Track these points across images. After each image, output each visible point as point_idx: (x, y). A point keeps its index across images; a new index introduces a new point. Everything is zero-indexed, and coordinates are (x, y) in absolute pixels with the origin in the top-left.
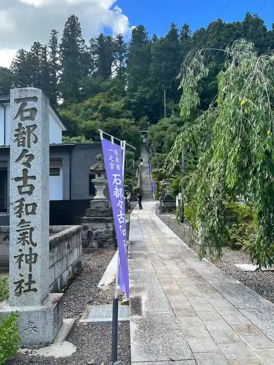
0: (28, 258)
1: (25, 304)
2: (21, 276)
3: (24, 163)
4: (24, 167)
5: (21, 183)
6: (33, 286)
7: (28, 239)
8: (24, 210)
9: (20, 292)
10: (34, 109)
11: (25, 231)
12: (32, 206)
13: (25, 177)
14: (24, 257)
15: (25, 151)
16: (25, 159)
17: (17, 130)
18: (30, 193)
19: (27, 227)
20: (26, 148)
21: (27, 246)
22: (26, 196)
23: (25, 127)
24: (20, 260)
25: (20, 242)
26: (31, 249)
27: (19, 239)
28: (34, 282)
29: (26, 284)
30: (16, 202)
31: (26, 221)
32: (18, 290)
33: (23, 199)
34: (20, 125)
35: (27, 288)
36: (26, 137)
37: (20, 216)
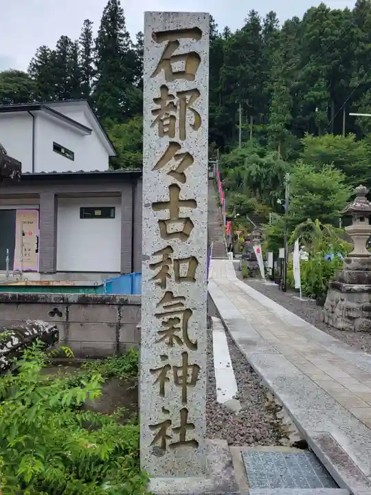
0: (180, 373)
1: (172, 472)
2: (165, 411)
3: (172, 172)
4: (172, 180)
5: (165, 214)
6: (190, 435)
7: (180, 334)
8: (171, 271)
9: (164, 447)
10: (194, 56)
11: (173, 317)
12: (187, 264)
13: (174, 201)
14: (171, 371)
15: (174, 145)
16: (174, 163)
17: (156, 100)
18: (184, 235)
19: (178, 308)
20: (176, 139)
21: (178, 349)
22: (174, 242)
23: (175, 94)
24: (163, 379)
25: (162, 339)
26: (185, 354)
27: (160, 332)
28: (192, 426)
29: (176, 430)
30: (155, 254)
31: (175, 295)
32: (159, 443)
33: (169, 247)
34: (164, 88)
35: (176, 438)
36: (177, 115)
37: (163, 285)
